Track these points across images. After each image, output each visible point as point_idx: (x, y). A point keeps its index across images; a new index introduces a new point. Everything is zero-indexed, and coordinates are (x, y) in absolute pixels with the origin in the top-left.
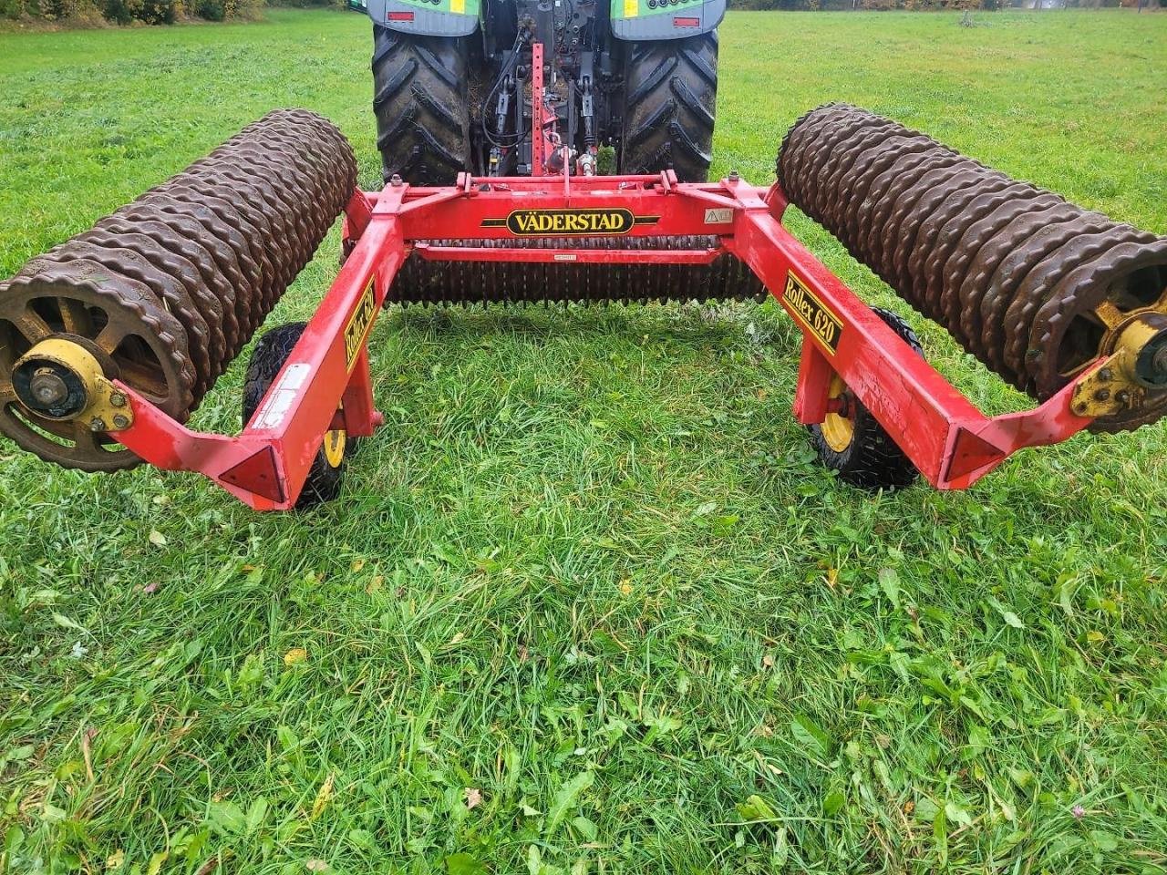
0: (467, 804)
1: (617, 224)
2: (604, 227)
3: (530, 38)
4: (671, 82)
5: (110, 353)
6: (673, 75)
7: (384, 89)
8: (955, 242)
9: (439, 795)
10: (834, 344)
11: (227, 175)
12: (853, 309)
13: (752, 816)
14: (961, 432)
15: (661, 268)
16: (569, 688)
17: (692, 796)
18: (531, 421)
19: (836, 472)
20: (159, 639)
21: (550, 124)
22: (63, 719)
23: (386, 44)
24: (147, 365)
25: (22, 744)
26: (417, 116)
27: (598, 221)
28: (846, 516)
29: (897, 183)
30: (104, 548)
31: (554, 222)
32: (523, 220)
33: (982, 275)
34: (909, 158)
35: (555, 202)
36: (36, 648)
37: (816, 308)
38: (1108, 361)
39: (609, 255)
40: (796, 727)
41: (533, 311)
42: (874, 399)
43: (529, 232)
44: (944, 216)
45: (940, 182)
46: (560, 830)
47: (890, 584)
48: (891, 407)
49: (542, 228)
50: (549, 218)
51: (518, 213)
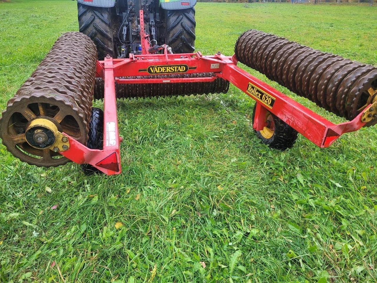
0: (203, 267)
1: (183, 69)
2: (179, 71)
3: (132, 8)
4: (182, 24)
5: (59, 122)
6: (182, 21)
7: (83, 25)
8: (313, 71)
9: (192, 265)
10: (271, 105)
11: (69, 55)
12: (277, 93)
13: (291, 256)
14: (329, 129)
15: (196, 84)
16: (218, 223)
17: (272, 253)
18: (167, 137)
19: (268, 145)
20: (64, 226)
21: (147, 37)
22: (39, 260)
23: (83, 10)
24: (67, 126)
25: (26, 272)
26: (96, 34)
27: (177, 69)
28: (277, 158)
29: (286, 54)
30: (29, 195)
31: (163, 70)
32: (153, 69)
33: (326, 81)
34: (287, 46)
35: (163, 63)
36: (17, 235)
37: (262, 94)
38: (372, 105)
39: (181, 80)
40: (290, 226)
41: (154, 100)
42: (291, 121)
43: (154, 73)
44: (307, 64)
45: (301, 53)
46: (235, 270)
47: (301, 178)
48: (299, 123)
49: (159, 72)
50: (161, 68)
51: (151, 67)
